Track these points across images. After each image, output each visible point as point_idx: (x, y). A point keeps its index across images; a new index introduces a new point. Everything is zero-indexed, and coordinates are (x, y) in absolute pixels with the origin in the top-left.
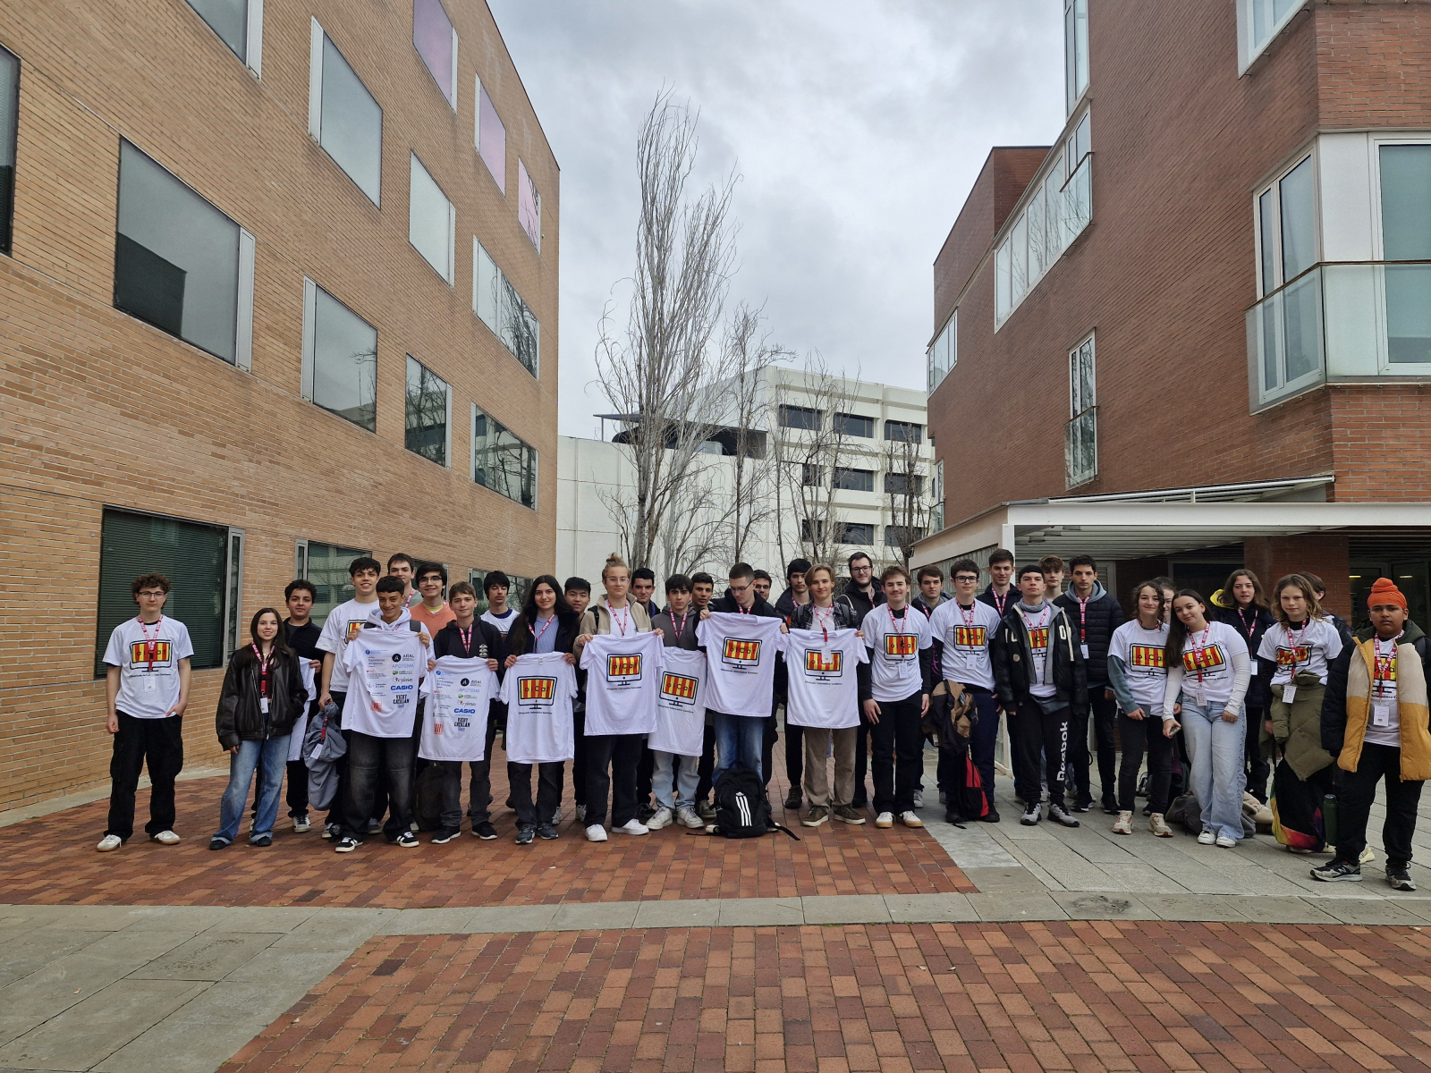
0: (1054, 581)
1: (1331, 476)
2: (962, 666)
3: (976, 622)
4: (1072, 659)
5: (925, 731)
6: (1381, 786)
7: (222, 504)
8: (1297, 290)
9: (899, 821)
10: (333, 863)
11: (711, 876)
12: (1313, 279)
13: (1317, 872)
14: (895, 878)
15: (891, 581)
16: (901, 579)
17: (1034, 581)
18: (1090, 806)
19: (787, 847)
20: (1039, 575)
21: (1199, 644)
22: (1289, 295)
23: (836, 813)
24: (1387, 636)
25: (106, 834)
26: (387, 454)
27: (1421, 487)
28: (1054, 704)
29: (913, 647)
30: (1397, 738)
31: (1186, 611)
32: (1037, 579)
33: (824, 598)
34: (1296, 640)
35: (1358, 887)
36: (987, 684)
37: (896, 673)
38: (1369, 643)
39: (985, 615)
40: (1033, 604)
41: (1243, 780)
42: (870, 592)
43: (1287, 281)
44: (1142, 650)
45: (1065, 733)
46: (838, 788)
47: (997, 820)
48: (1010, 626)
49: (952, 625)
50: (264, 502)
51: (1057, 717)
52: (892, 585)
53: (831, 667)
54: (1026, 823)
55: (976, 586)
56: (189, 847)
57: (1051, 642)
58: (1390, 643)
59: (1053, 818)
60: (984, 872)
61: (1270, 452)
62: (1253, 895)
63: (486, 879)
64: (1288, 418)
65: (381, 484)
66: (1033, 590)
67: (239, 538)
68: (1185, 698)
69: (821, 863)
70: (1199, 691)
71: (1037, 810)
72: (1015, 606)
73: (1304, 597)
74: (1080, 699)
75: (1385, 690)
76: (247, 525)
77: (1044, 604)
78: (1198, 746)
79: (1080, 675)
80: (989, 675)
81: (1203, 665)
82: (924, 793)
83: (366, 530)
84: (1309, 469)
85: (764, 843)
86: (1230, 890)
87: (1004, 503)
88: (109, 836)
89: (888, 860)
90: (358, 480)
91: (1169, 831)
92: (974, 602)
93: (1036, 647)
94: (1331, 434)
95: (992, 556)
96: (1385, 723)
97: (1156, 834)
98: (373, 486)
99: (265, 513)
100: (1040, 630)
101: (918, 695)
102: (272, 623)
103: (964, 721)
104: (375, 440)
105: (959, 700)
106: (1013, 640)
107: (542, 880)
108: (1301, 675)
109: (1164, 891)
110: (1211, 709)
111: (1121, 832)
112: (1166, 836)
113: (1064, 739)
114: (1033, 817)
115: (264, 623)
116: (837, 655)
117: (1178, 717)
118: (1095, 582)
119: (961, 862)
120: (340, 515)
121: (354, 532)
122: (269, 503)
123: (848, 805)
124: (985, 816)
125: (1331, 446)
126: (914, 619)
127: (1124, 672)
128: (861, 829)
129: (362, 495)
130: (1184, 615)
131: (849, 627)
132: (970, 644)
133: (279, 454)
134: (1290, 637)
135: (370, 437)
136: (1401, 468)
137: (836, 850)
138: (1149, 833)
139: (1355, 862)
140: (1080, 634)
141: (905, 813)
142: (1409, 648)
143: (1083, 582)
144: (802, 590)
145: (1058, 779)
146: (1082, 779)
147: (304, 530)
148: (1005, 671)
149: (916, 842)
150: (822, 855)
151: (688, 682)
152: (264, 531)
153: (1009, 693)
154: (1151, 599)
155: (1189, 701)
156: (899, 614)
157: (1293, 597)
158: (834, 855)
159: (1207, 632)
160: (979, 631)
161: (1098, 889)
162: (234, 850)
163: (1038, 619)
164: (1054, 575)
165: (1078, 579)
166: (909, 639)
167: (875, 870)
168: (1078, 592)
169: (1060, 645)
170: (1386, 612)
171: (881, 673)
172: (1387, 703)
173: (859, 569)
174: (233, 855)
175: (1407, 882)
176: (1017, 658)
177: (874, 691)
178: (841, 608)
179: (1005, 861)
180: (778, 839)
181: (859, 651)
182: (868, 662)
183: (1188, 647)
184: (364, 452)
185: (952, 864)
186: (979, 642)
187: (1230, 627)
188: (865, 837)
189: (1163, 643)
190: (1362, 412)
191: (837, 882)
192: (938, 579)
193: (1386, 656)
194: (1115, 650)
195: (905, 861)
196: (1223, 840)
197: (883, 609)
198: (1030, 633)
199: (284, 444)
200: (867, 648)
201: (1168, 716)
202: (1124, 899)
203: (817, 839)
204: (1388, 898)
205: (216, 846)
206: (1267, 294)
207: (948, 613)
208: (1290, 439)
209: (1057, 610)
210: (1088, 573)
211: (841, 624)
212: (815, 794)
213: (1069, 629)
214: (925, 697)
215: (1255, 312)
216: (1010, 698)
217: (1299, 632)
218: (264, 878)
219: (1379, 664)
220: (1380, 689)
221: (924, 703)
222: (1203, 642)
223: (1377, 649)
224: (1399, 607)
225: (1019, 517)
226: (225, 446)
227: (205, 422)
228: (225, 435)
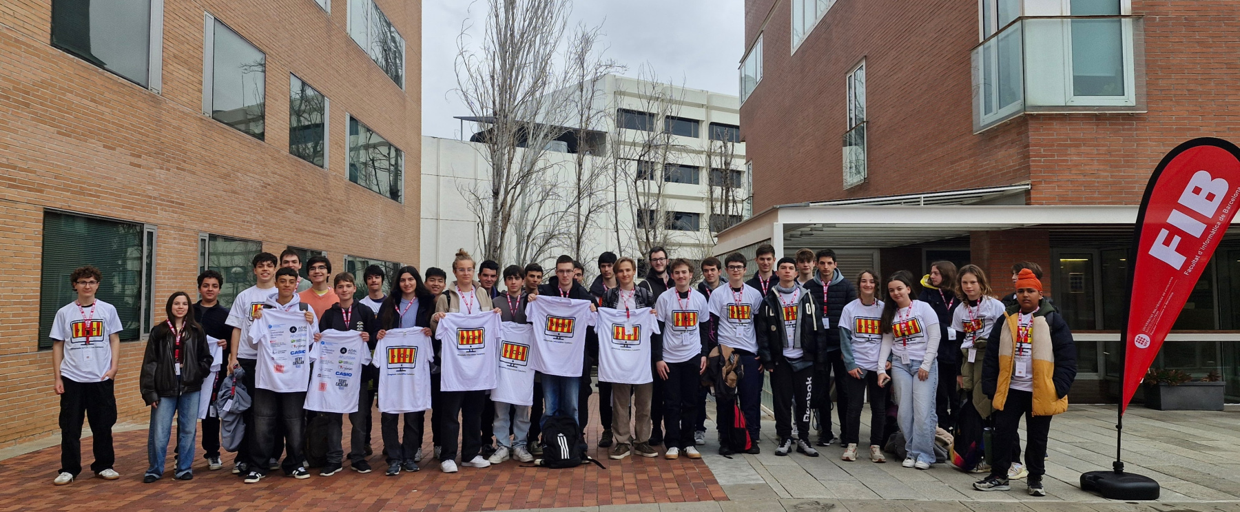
0: (807, 269)
1: (1028, 185)
2: (733, 335)
3: (744, 301)
4: (815, 329)
5: (704, 384)
6: (1023, 422)
7: (138, 205)
8: (1007, 36)
9: (683, 454)
10: (243, 491)
11: (535, 494)
12: (1017, 29)
13: (977, 484)
14: (670, 492)
15: (677, 270)
16: (685, 268)
17: (788, 270)
18: (832, 441)
19: (595, 473)
20: (792, 265)
21: (904, 317)
22: (1002, 40)
23: (636, 449)
24: (1028, 311)
25: (60, 472)
26: (274, 158)
27: (1097, 193)
28: (801, 364)
29: (694, 321)
30: (1031, 386)
31: (896, 292)
32: (791, 268)
33: (628, 283)
34: (973, 314)
35: (1004, 494)
36: (752, 349)
37: (680, 341)
38: (1014, 316)
39: (751, 296)
40: (787, 287)
41: (934, 419)
42: (665, 277)
43: (1000, 28)
44: (863, 322)
45: (810, 386)
46: (638, 428)
47: (757, 452)
48: (769, 304)
49: (726, 304)
50: (173, 202)
51: (803, 374)
52: (678, 273)
53: (632, 338)
54: (779, 454)
55: (744, 273)
56: (128, 481)
57: (800, 316)
58: (1030, 315)
59: (801, 450)
60: (736, 488)
61: (988, 164)
62: (926, 500)
63: (363, 500)
64: (1000, 138)
65: (269, 185)
66: (787, 276)
67: (152, 233)
68: (894, 357)
69: (619, 484)
70: (904, 353)
71: (788, 444)
72: (773, 289)
73: (978, 282)
74: (821, 359)
75: (1024, 350)
76: (159, 222)
77: (795, 287)
78: (902, 394)
79: (821, 341)
80: (754, 342)
81: (906, 333)
82: (706, 434)
83: (257, 224)
84: (1013, 178)
85: (578, 471)
86: (911, 497)
87: (775, 206)
88: (63, 473)
89: (669, 480)
90: (250, 182)
91: (882, 457)
92: (743, 286)
93: (788, 320)
94: (1028, 151)
95: (758, 249)
96: (1023, 374)
97: (873, 460)
98: (262, 186)
99: (173, 212)
100: (792, 307)
101: (698, 357)
102: (184, 304)
103: (732, 376)
104: (264, 148)
105: (729, 359)
106: (771, 314)
107: (406, 499)
108: (978, 341)
109: (863, 497)
110: (912, 366)
111: (848, 460)
112: (880, 462)
113: (809, 390)
114: (784, 449)
115: (178, 303)
116: (637, 328)
117: (889, 372)
118: (835, 269)
119: (721, 481)
120: (235, 212)
121: (247, 226)
122: (177, 203)
123: (645, 443)
124: (749, 450)
125: (1029, 161)
126: (696, 299)
127: (851, 339)
128: (653, 460)
129: (254, 194)
130: (895, 295)
131: (647, 306)
132: (738, 318)
133: (185, 162)
134: (970, 312)
135: (259, 145)
136: (1082, 179)
137: (632, 475)
138: (869, 460)
139: (1005, 476)
140: (822, 310)
141: (688, 448)
142: (1042, 319)
143: (826, 271)
144: (609, 277)
145: (804, 420)
146: (825, 423)
147: (206, 225)
148: (765, 339)
149: (693, 468)
150: (621, 478)
151: (521, 348)
152: (173, 226)
153: (768, 355)
154: (868, 282)
155: (896, 360)
156: (684, 295)
157: (970, 282)
158: (629, 478)
159: (910, 308)
160: (746, 308)
161: (815, 497)
162: (163, 482)
163: (790, 298)
164: (806, 264)
165: (822, 268)
166: (691, 315)
167: (657, 487)
168: (823, 278)
169: (806, 318)
170: (1026, 294)
171: (669, 341)
172: (1025, 360)
173: (656, 260)
174: (163, 486)
175: (1039, 490)
176: (774, 328)
177: (665, 355)
178: (641, 291)
179: (754, 480)
180: (589, 468)
181: (652, 324)
182: (659, 333)
183: (896, 319)
184: (254, 157)
185: (715, 482)
186: (746, 316)
187: (927, 304)
188: (655, 466)
189: (879, 316)
190: (1053, 135)
191: (628, 496)
192: (715, 267)
193: (1025, 326)
194: (843, 323)
195: (681, 482)
196: (921, 464)
197: (672, 291)
198: (784, 309)
199: (189, 153)
200: (658, 321)
201: (882, 371)
202: (831, 503)
203: (619, 468)
204: (1022, 501)
205: (149, 480)
206: (986, 38)
207: (723, 294)
208: (1001, 154)
209: (805, 291)
210: (830, 263)
211: (640, 303)
212: (620, 434)
213: (813, 306)
214: (704, 359)
215: (977, 53)
216: (769, 358)
217: (976, 308)
218: (190, 501)
219: (1021, 332)
220: (1021, 349)
221: (702, 363)
222: (907, 315)
223: (1020, 320)
224: (1035, 289)
225: (787, 217)
226: (140, 157)
227: (125, 138)
228: (141, 147)
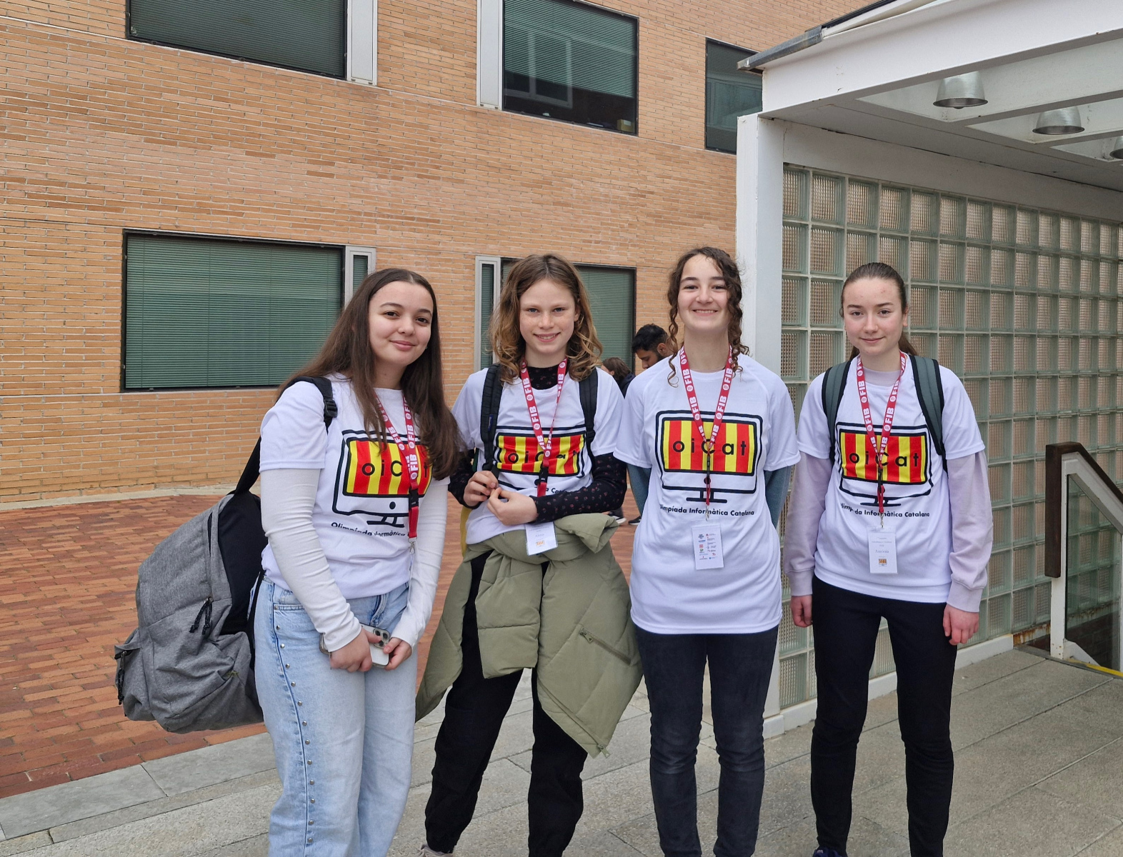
50: (413, 219)
67: (365, 256)
122: (421, 219)
226: (332, 164)
227: (294, 141)
228: (331, 153)
